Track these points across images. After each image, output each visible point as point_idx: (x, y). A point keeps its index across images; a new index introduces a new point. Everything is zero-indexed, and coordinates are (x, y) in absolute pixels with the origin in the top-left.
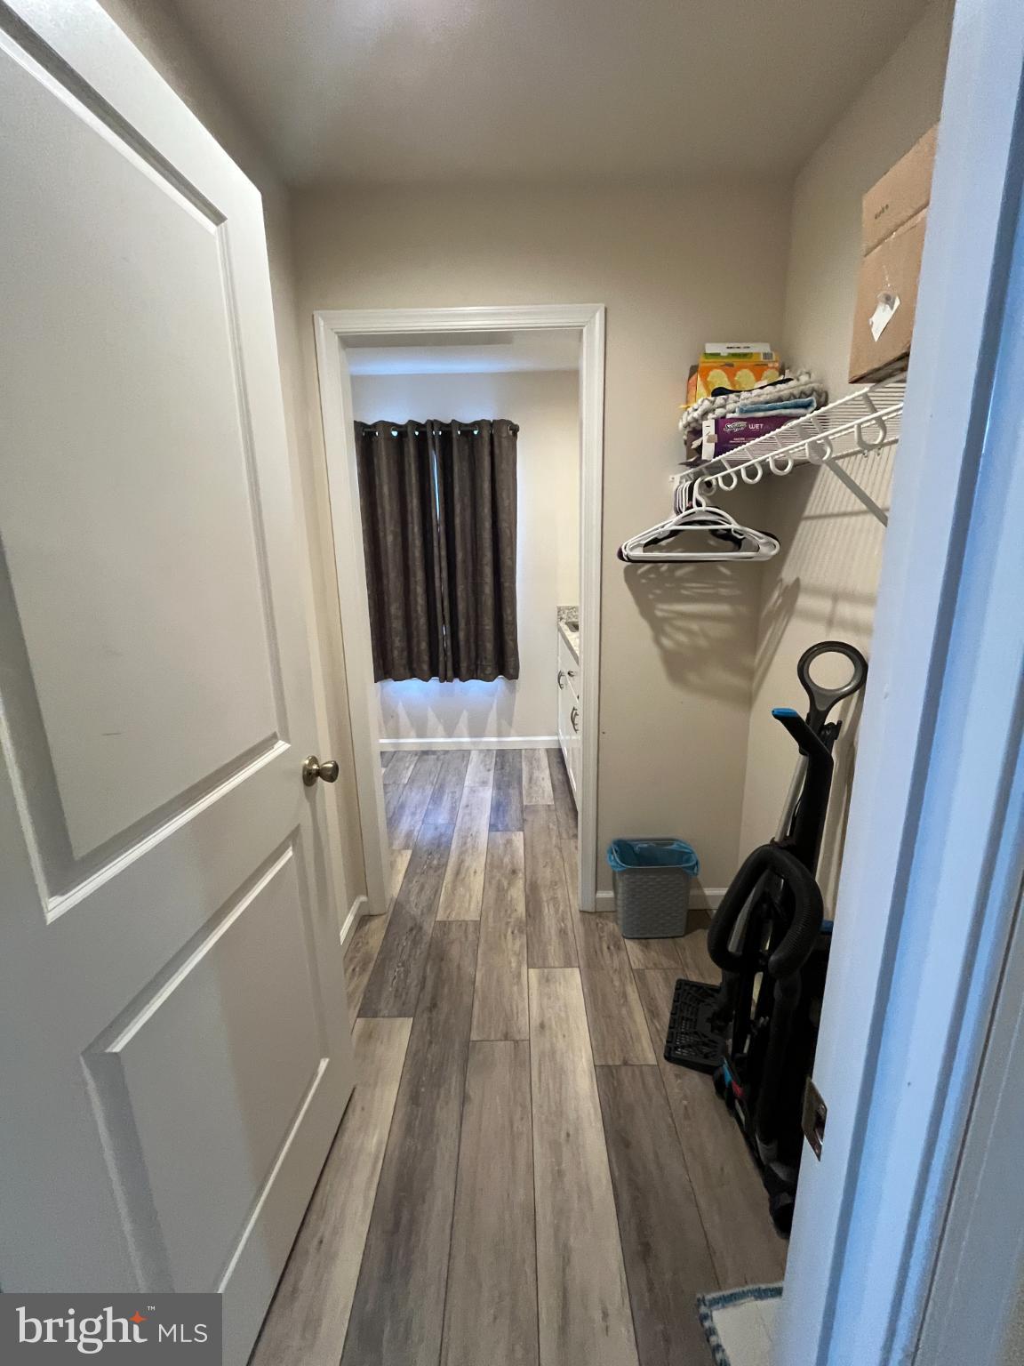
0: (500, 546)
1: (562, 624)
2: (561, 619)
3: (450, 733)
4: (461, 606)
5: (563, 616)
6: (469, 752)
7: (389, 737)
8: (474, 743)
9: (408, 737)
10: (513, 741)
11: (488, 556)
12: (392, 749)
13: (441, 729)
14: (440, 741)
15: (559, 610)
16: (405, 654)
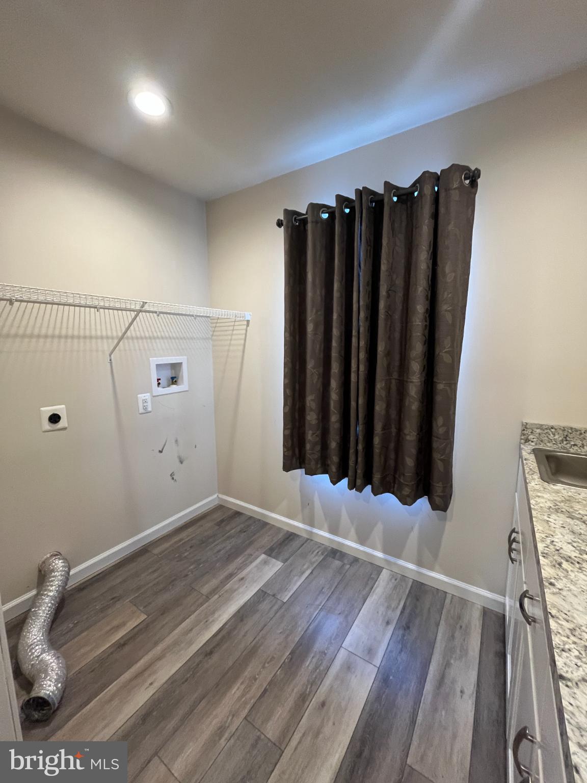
0: (437, 336)
1: (527, 450)
2: (527, 441)
3: (362, 540)
4: (379, 407)
5: (531, 437)
6: (379, 570)
7: (304, 523)
8: (387, 561)
9: (320, 529)
10: (436, 577)
11: (417, 348)
12: (305, 535)
13: (353, 532)
14: (350, 544)
15: (525, 427)
16: (318, 448)
